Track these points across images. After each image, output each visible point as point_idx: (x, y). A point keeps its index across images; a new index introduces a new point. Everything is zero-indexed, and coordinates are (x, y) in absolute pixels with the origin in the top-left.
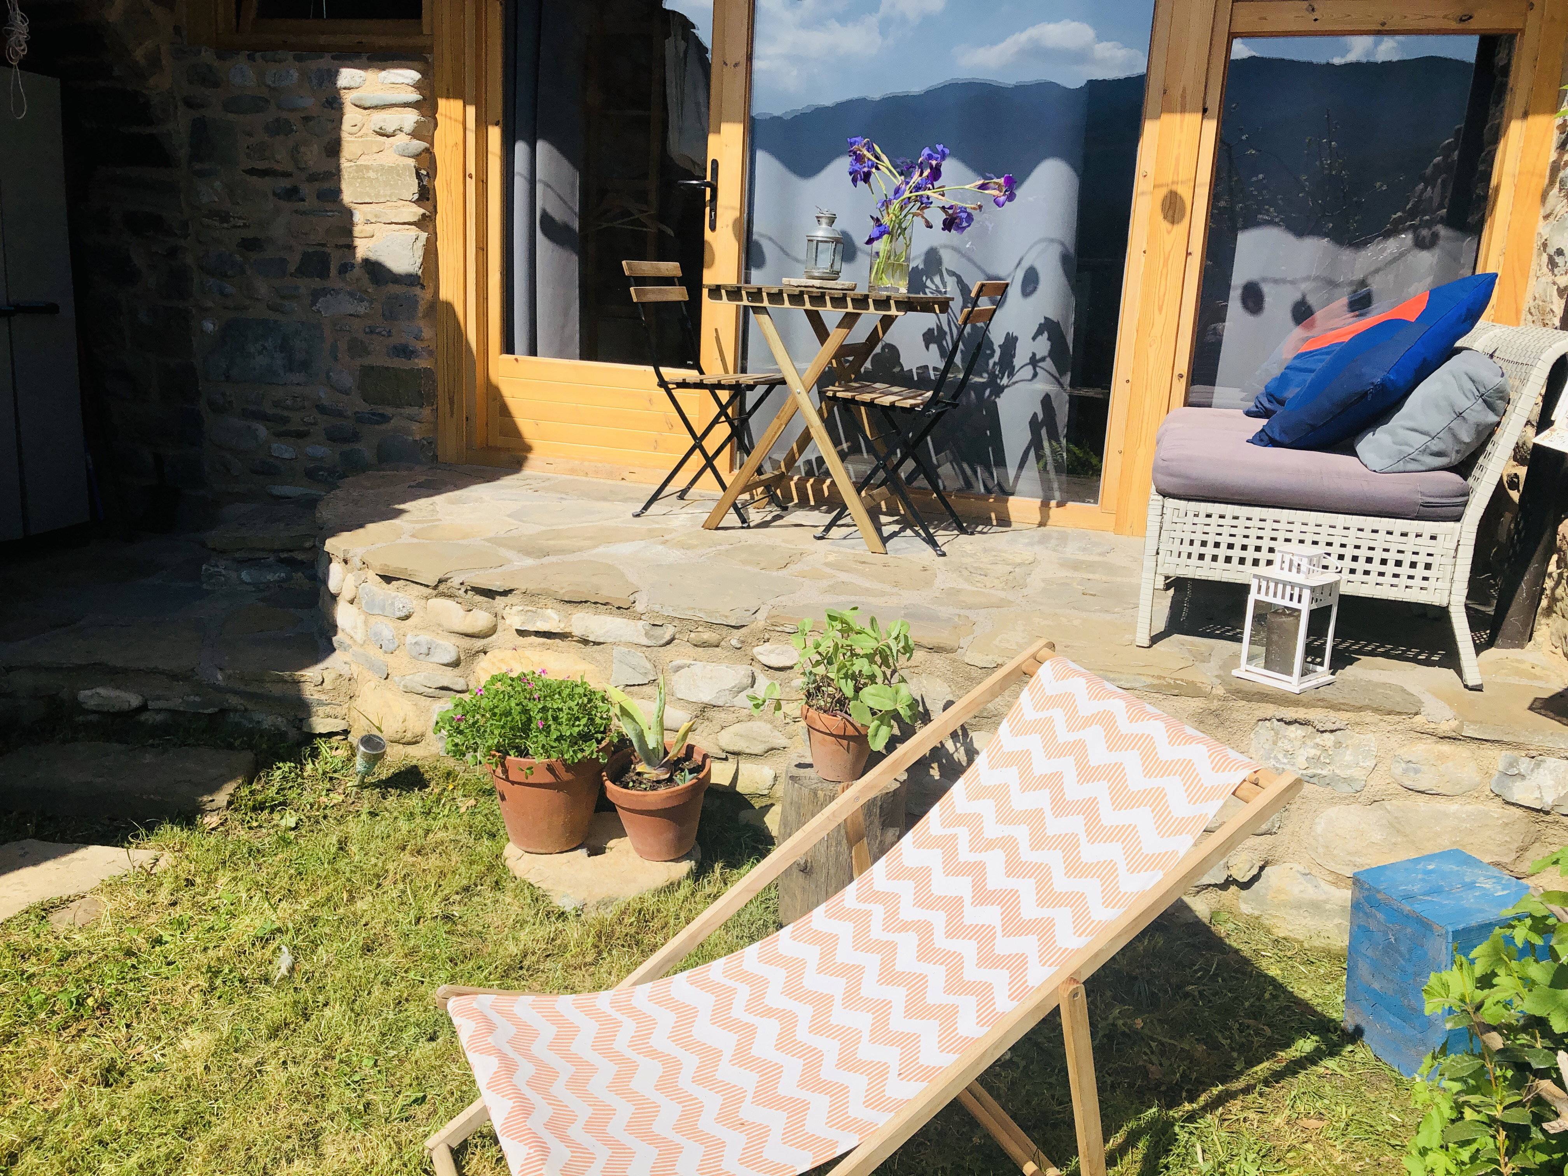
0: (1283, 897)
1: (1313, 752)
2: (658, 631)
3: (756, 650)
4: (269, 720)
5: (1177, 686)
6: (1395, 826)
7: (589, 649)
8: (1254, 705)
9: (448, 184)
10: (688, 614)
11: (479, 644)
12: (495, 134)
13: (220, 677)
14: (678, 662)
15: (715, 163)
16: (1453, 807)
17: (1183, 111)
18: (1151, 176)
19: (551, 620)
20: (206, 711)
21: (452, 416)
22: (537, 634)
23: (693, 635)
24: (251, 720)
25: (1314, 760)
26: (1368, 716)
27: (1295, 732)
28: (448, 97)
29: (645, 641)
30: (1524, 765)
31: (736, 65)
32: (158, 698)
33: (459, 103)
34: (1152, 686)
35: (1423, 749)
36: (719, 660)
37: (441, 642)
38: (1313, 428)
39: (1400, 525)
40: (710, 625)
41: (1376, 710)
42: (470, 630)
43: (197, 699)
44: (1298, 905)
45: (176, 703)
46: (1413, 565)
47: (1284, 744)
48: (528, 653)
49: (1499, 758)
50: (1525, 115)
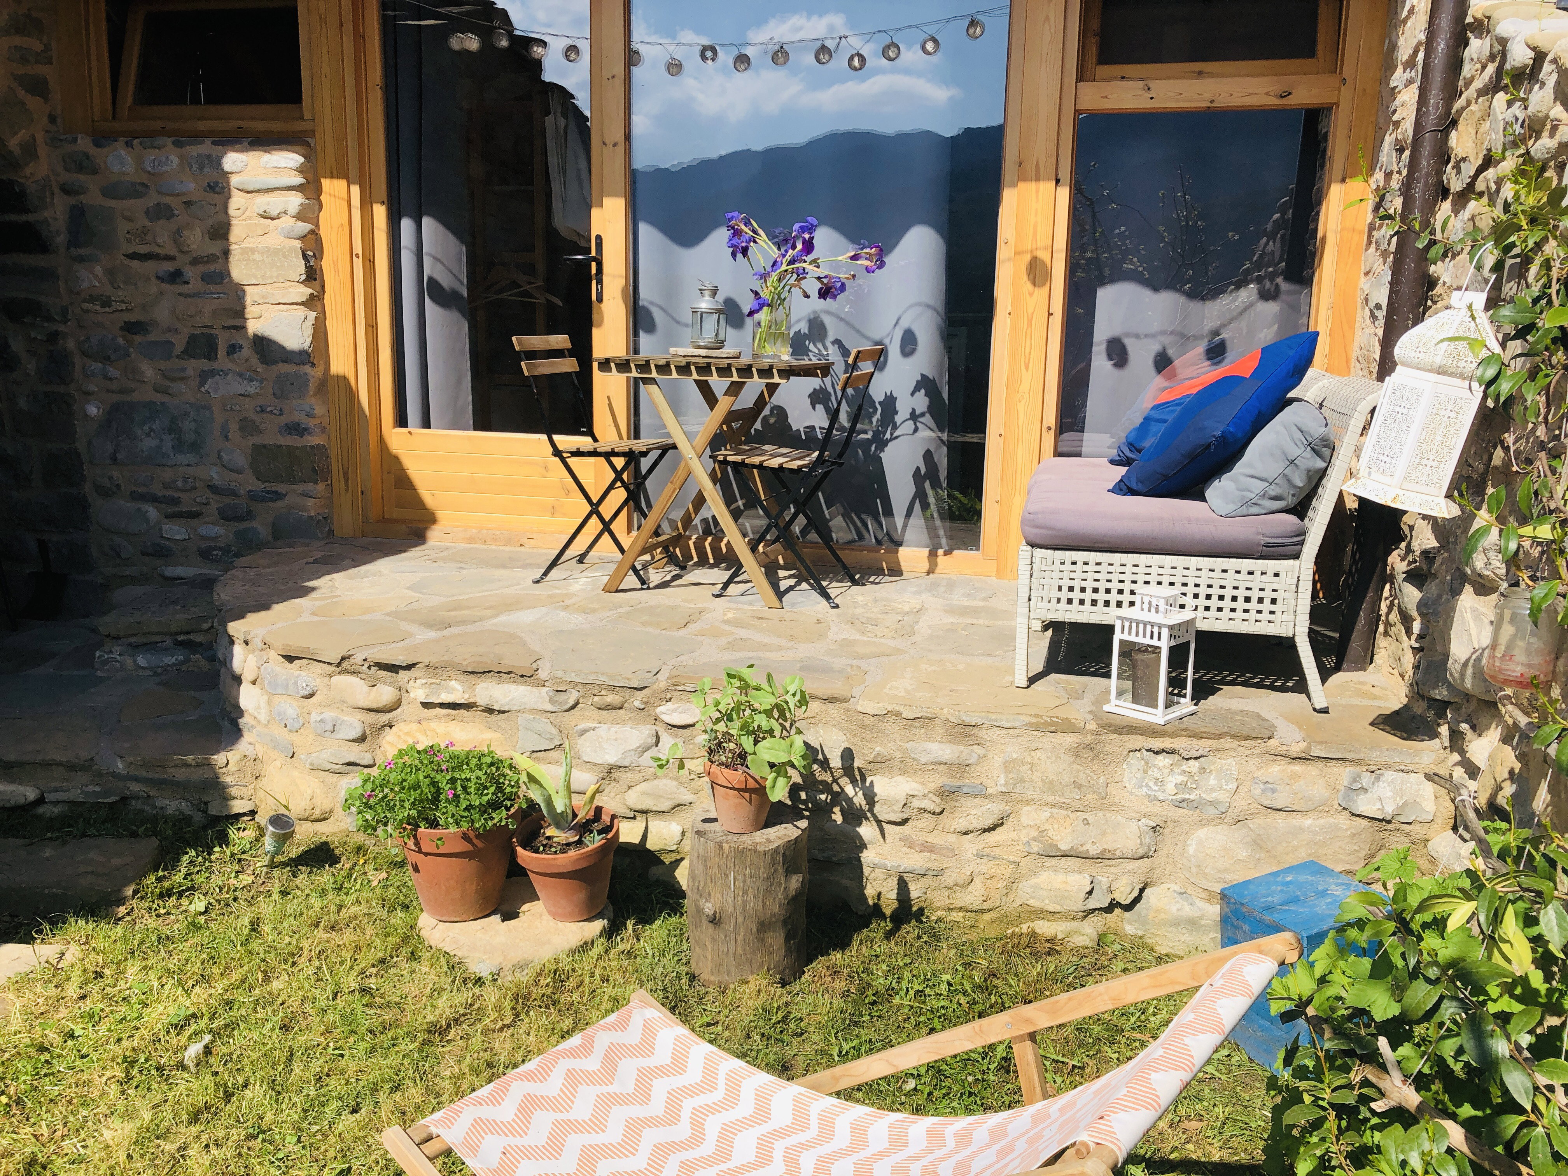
0: (1163, 916)
1: (1180, 779)
2: (563, 696)
3: (659, 710)
4: (172, 805)
5: (1053, 724)
6: (1258, 843)
7: (494, 718)
8: (1125, 737)
9: (335, 264)
10: (591, 679)
11: (384, 718)
12: (380, 212)
13: (120, 765)
14: (582, 726)
15: (599, 238)
16: (1307, 822)
17: (1038, 179)
18: (1012, 242)
19: (455, 691)
20: (106, 801)
21: (347, 490)
22: (442, 705)
23: (596, 699)
24: (154, 807)
25: (1181, 787)
26: (1228, 743)
27: (1163, 761)
28: (332, 177)
29: (550, 707)
30: (1366, 779)
31: (615, 145)
32: (56, 790)
33: (344, 183)
34: (1031, 724)
35: (1277, 770)
36: (623, 722)
37: (346, 718)
38: (1166, 478)
39: (1246, 564)
40: (613, 688)
41: (1234, 737)
42: (374, 706)
43: (98, 789)
44: (1176, 923)
45: (75, 794)
46: (1261, 600)
47: (1154, 773)
48: (433, 725)
49: (1343, 774)
50: (1343, 180)
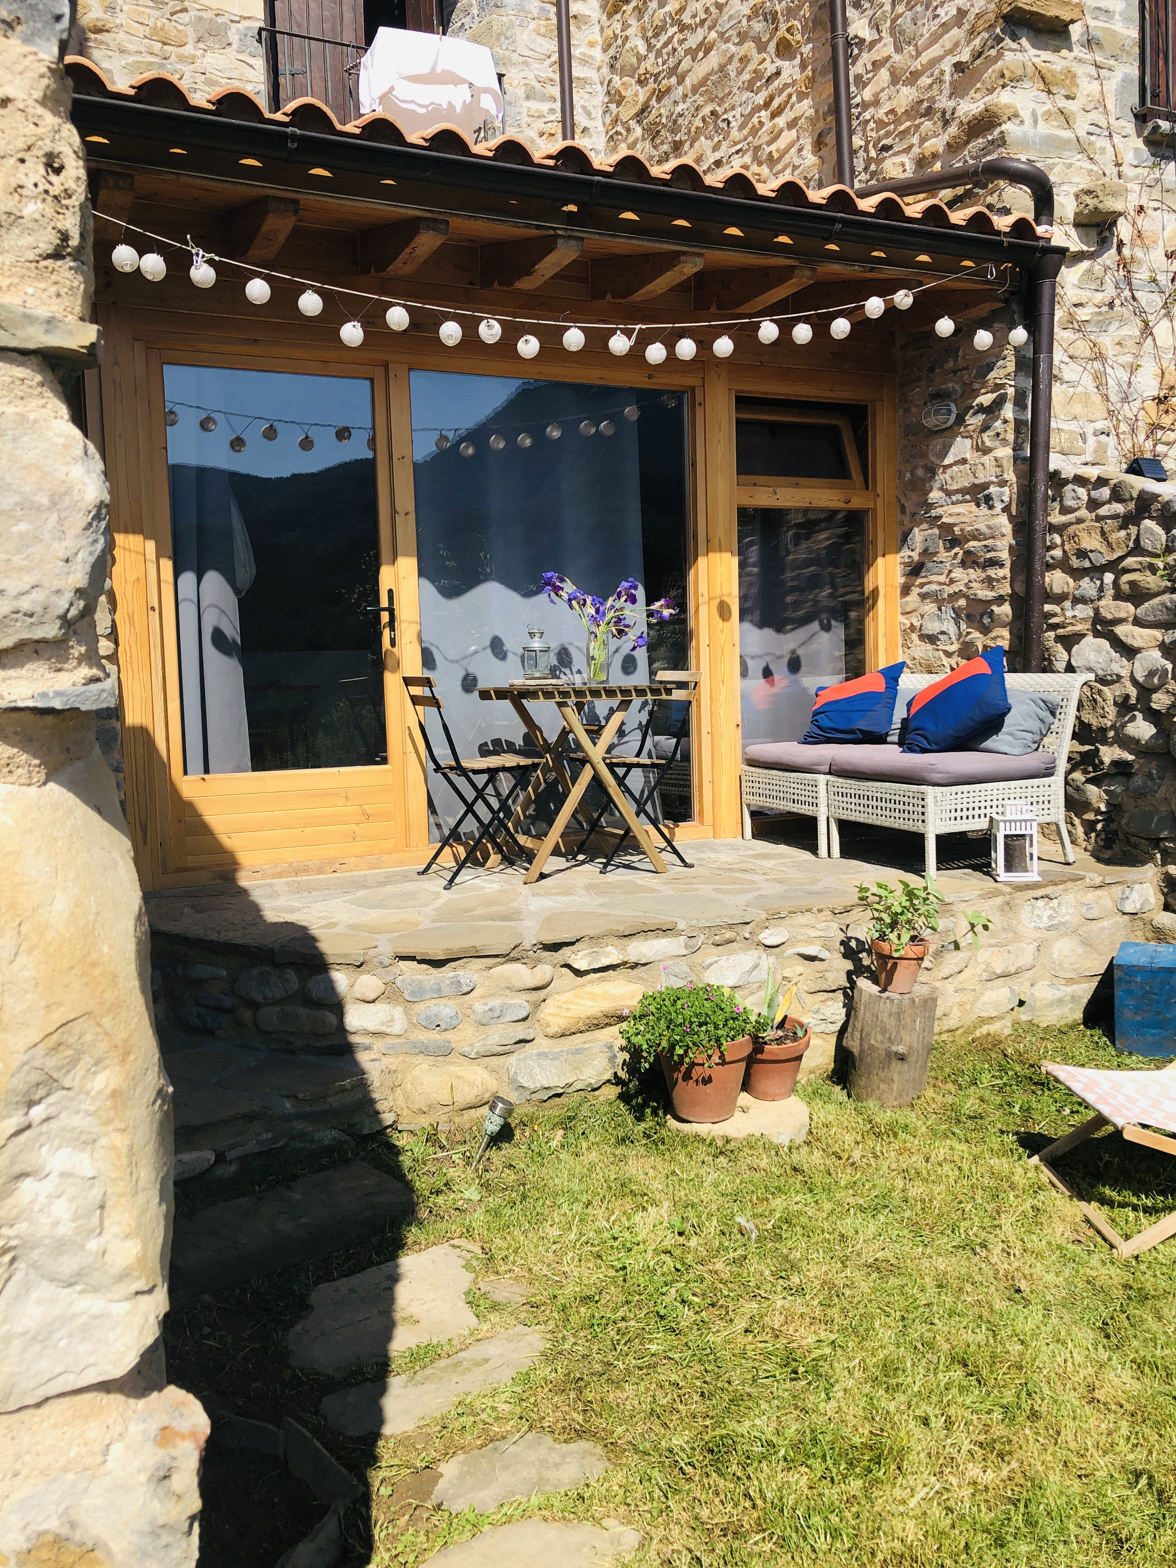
0: (1044, 1002)
1: (1050, 912)
2: (693, 941)
3: (761, 937)
5: (991, 892)
6: (1086, 943)
7: (639, 971)
8: (1023, 893)
10: (718, 922)
11: (542, 994)
12: (167, 566)
13: (288, 1106)
14: (709, 961)
15: (390, 592)
16: (1105, 923)
17: (721, 551)
18: (706, 595)
19: (612, 956)
21: (145, 843)
22: (595, 971)
23: (717, 938)
25: (1050, 917)
26: (1070, 884)
27: (1041, 903)
28: (126, 532)
29: (684, 952)
30: (1127, 891)
33: (139, 538)
34: (980, 895)
35: (1091, 895)
36: (734, 952)
37: (512, 1002)
39: (1036, 782)
40: (731, 926)
41: (1072, 880)
43: (270, 1135)
44: (1051, 1004)
45: (251, 1146)
47: (1037, 912)
48: (588, 989)
49: (1117, 890)
